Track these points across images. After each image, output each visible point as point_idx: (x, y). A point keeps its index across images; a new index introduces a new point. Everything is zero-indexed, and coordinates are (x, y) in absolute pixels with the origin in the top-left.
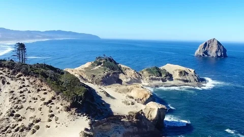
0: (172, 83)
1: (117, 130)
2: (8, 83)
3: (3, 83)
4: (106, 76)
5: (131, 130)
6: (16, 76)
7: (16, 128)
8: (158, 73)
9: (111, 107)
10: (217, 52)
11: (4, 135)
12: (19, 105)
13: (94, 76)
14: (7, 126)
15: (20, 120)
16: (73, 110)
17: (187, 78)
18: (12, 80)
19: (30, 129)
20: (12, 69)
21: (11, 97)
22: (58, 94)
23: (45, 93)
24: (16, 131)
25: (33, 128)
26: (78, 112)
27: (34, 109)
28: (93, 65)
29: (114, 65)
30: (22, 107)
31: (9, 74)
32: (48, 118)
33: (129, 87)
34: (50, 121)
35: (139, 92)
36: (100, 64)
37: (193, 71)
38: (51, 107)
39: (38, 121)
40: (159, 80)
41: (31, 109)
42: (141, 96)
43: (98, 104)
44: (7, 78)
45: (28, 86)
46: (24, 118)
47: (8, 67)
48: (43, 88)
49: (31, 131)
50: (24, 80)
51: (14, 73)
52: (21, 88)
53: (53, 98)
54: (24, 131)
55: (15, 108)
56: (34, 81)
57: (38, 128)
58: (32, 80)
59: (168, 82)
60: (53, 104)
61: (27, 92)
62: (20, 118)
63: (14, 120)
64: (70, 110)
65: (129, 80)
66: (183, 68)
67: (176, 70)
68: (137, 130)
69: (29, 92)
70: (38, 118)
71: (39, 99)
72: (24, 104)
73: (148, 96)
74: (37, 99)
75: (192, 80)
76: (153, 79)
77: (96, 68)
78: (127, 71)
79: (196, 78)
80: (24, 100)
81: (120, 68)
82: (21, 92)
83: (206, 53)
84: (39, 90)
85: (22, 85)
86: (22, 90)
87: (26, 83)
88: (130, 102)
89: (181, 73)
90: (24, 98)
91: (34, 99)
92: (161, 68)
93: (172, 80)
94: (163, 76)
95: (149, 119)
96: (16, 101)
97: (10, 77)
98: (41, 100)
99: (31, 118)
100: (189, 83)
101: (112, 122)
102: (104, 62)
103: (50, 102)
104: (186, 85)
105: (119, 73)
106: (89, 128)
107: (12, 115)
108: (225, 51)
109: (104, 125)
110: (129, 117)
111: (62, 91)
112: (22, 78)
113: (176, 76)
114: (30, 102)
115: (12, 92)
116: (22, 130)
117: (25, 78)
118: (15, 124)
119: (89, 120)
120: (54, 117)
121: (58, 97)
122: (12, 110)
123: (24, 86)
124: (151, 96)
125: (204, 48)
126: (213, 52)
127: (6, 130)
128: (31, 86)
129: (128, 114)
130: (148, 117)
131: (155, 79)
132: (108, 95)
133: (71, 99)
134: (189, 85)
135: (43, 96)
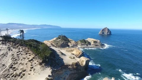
0: (91, 46)
1: (66, 73)
2: (12, 50)
3: (9, 50)
4: (62, 44)
5: (73, 72)
6: (16, 46)
7: (12, 75)
8: (85, 42)
9: (63, 60)
10: (107, 33)
11: (5, 79)
12: (16, 62)
13: (57, 44)
14: (8, 74)
15: (15, 70)
16: (43, 64)
17: (97, 44)
18: (14, 48)
19: (20, 76)
20: (14, 43)
21: (12, 58)
22: (36, 56)
23: (30, 55)
24: (12, 76)
25: (21, 75)
26: (46, 65)
27: (23, 64)
28: (57, 39)
29: (66, 39)
30: (17, 63)
31: (12, 45)
32: (30, 69)
33: (72, 49)
34: (31, 70)
35: (77, 51)
36: (60, 38)
37: (99, 41)
38: (32, 63)
39: (24, 71)
40: (85, 45)
41: (22, 64)
42: (78, 53)
43: (57, 59)
44: (11, 47)
45: (22, 51)
46: (17, 69)
47: (12, 42)
48: (29, 52)
49: (20, 77)
50: (20, 48)
51: (15, 45)
52: (18, 52)
53: (34, 58)
54: (17, 77)
55: (13, 64)
56: (25, 49)
57: (24, 75)
58: (24, 48)
59: (89, 46)
60: (33, 61)
61: (21, 54)
62: (15, 69)
63: (12, 71)
64: (42, 64)
65: (72, 45)
66: (95, 40)
67: (92, 41)
68: (76, 72)
69: (22, 55)
70: (24, 69)
71: (26, 58)
72: (18, 61)
73: (81, 54)
74: (25, 58)
75: (99, 45)
76: (82, 45)
77: (59, 40)
78: (72, 41)
79: (100, 44)
80: (19, 59)
81: (68, 40)
82: (18, 55)
83: (103, 33)
84: (27, 54)
85: (18, 51)
86: (18, 54)
87: (21, 50)
88: (73, 57)
89: (94, 42)
90: (19, 58)
91: (24, 58)
92: (86, 40)
93: (91, 45)
94: (87, 43)
95: (82, 65)
96: (14, 59)
97: (13, 47)
98: (27, 59)
99: (21, 69)
100: (98, 46)
101: (64, 69)
102: (62, 38)
103: (32, 60)
104: (96, 47)
105: (68, 42)
106: (51, 75)
107: (11, 68)
108: (111, 32)
109: (59, 72)
110: (72, 65)
111: (38, 54)
112: (19, 47)
113: (92, 43)
114: (22, 60)
115: (13, 55)
116: (15, 76)
117: (21, 47)
118: (12, 72)
119: (51, 70)
120: (33, 69)
121: (36, 57)
122: (12, 65)
123: (19, 52)
124: (82, 53)
125: (102, 31)
126: (106, 33)
127: (7, 76)
128: (23, 51)
129: (71, 64)
130: (81, 65)
131: (83, 45)
132: (62, 54)
133: (42, 59)
134: (98, 47)
135: (29, 57)
